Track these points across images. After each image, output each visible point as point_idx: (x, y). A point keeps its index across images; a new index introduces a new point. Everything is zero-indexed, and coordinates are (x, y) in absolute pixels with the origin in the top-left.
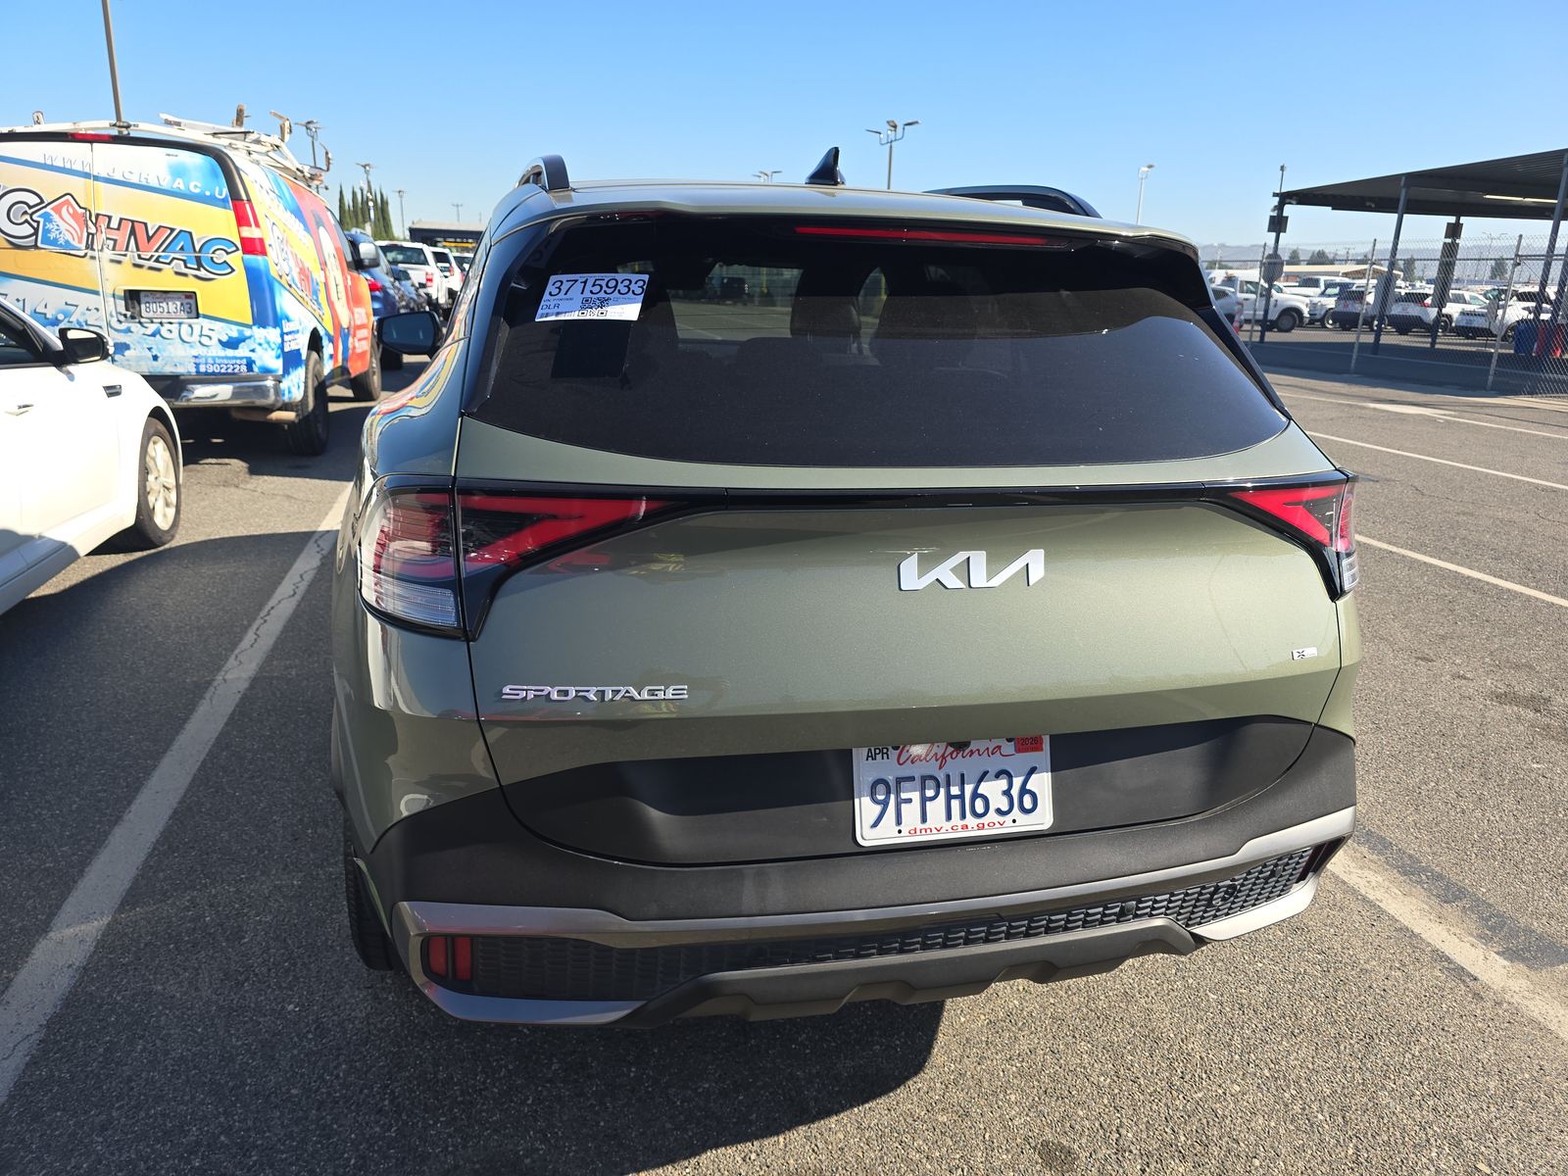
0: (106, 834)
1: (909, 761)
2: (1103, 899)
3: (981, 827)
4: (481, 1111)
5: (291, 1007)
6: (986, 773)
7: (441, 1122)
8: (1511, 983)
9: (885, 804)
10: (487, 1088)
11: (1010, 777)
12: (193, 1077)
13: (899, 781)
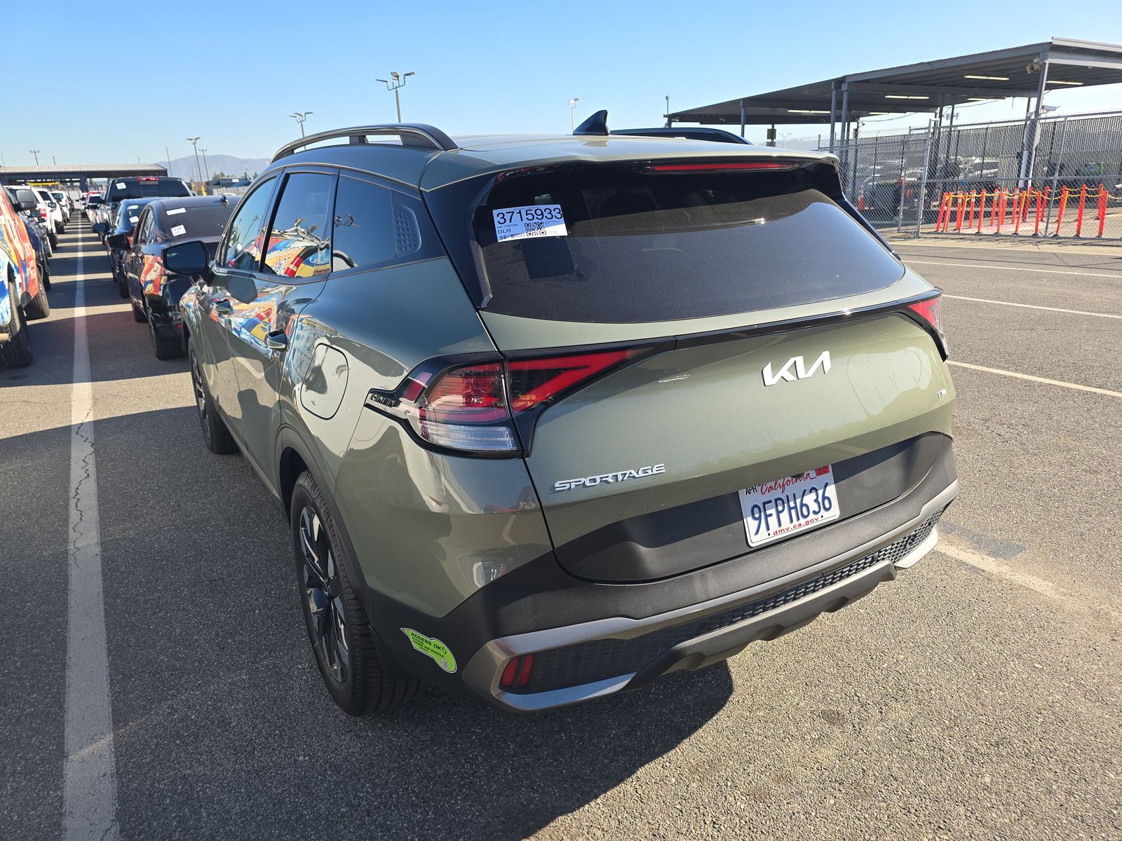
0: (63, 678)
1: (767, 492)
2: (864, 555)
3: (807, 523)
4: (482, 786)
5: (301, 758)
6: (805, 491)
7: (460, 800)
8: (1001, 569)
9: (759, 518)
10: (475, 772)
11: (816, 490)
12: (261, 821)
13: (764, 504)
